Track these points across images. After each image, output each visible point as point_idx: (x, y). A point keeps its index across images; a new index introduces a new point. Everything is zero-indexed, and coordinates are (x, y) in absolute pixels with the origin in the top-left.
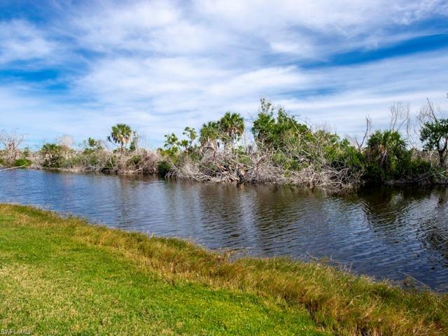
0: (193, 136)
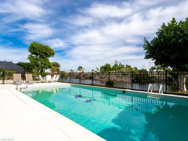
0: (98, 70)
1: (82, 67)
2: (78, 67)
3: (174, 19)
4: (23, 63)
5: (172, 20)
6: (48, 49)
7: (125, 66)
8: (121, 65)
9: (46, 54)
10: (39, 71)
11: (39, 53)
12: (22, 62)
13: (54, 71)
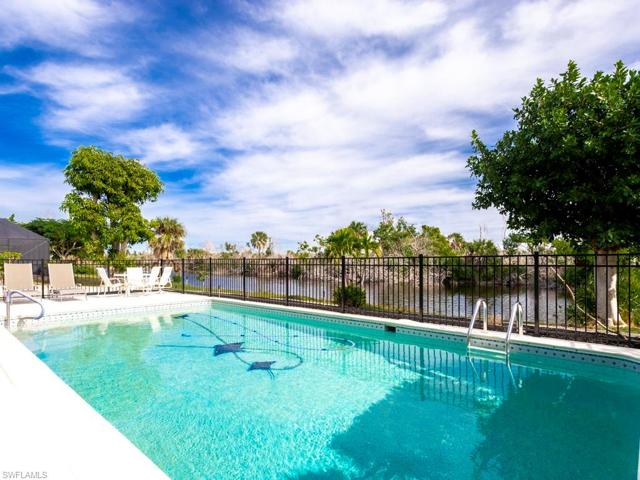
0: (321, 243)
1: (265, 235)
2: (253, 235)
3: (572, 66)
4: (52, 222)
5: (566, 69)
6: (135, 172)
7: (419, 230)
8: (405, 227)
9: (127, 189)
10: (103, 252)
11: (104, 186)
12: (46, 217)
13: (162, 250)
